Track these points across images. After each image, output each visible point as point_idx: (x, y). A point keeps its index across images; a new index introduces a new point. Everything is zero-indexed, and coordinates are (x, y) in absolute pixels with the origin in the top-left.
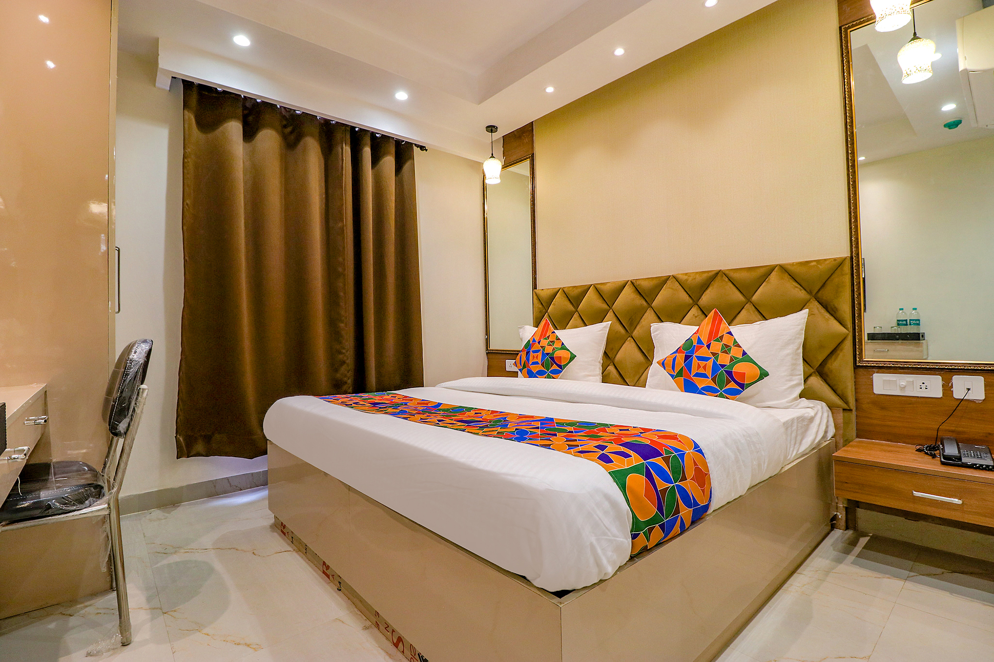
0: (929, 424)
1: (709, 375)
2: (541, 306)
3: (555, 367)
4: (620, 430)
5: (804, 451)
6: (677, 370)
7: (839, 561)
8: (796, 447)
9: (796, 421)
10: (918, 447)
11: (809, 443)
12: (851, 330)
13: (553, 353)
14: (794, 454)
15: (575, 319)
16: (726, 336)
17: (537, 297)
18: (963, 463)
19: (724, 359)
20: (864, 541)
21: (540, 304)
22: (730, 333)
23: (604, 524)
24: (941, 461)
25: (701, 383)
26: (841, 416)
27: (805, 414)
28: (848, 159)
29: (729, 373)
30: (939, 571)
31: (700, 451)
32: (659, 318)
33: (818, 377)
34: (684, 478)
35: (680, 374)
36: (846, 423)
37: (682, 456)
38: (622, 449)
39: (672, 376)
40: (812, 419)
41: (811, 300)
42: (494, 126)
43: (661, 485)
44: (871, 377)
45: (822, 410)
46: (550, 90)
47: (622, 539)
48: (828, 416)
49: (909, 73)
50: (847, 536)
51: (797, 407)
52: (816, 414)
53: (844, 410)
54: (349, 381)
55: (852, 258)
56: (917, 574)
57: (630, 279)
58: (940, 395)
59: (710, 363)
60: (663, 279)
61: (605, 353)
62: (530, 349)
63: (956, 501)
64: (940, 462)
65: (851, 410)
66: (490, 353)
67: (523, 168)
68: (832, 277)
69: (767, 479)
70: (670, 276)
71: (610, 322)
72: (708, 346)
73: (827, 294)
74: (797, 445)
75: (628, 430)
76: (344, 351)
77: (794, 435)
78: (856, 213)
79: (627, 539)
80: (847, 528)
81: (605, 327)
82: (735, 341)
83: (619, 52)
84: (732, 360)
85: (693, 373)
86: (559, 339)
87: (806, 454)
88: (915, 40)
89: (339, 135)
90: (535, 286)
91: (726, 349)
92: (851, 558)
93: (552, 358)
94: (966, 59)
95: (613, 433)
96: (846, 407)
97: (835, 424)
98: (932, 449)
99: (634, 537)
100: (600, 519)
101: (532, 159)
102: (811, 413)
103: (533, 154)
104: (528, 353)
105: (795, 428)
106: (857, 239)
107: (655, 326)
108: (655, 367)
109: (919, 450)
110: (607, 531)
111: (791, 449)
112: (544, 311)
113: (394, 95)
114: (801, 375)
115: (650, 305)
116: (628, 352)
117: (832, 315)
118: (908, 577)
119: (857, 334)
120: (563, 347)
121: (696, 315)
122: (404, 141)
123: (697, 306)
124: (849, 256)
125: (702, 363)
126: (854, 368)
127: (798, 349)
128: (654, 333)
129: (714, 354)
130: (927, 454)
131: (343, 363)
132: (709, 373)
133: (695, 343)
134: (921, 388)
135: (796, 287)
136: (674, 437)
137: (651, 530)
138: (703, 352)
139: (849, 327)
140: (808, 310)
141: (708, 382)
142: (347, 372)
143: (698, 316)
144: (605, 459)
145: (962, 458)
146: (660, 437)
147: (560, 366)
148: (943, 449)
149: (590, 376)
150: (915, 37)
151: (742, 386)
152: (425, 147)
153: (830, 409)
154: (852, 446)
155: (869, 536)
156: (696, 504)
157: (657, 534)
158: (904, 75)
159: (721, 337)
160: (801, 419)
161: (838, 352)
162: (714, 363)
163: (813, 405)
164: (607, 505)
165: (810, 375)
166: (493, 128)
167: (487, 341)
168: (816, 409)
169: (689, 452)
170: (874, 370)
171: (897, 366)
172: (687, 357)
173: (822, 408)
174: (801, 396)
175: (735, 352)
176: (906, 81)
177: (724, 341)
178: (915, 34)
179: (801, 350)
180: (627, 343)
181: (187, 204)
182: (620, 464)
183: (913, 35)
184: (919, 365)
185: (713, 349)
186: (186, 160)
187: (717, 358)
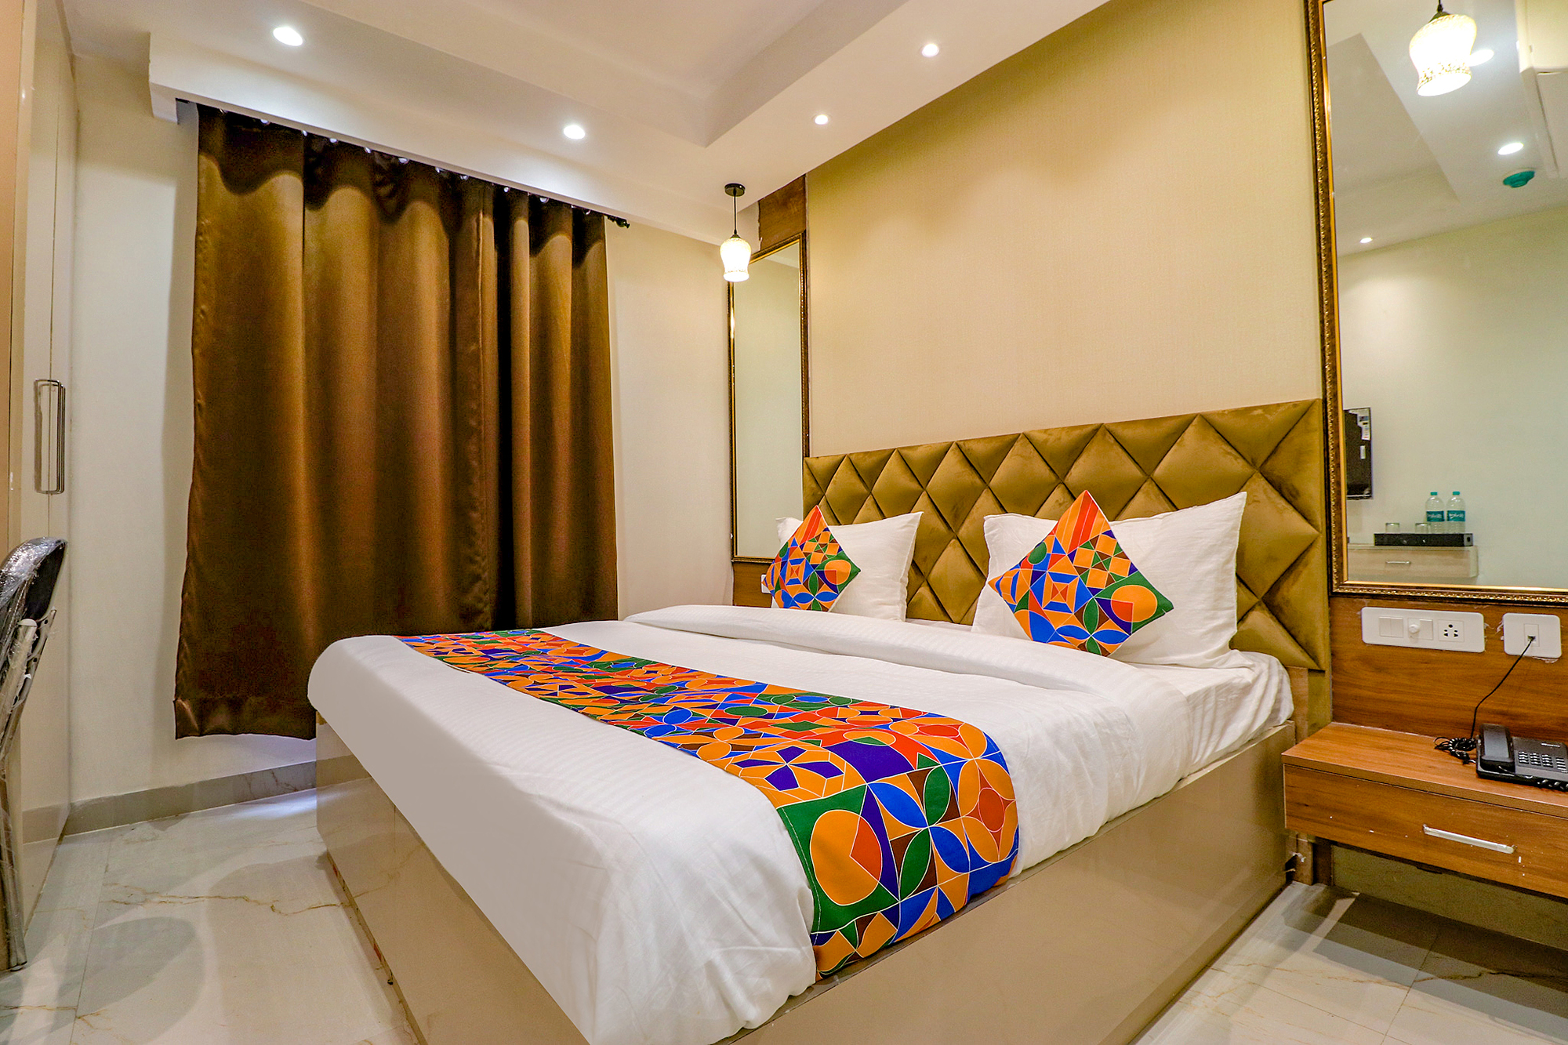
0: (1462, 700)
1: (1072, 606)
2: (814, 485)
3: (825, 589)
4: (863, 713)
5: (1230, 746)
6: (1019, 597)
7: (1292, 945)
8: (1212, 739)
9: (1213, 693)
10: (1440, 741)
11: (1240, 733)
12: (1323, 528)
13: (823, 566)
14: (1208, 754)
15: (868, 505)
16: (1103, 539)
17: (809, 470)
18: (1516, 776)
19: (1097, 579)
20: (1342, 906)
21: (813, 481)
22: (1110, 533)
23: (744, 921)
24: (1478, 771)
25: (1058, 621)
26: (1304, 681)
27: (1235, 678)
28: (1318, 226)
29: (1105, 604)
30: (1475, 969)
31: (1000, 759)
32: (1002, 507)
33: (1266, 612)
34: (953, 813)
35: (1024, 604)
36: (1315, 693)
37: (955, 769)
38: (831, 758)
39: (1012, 607)
40: (1247, 689)
41: (1254, 476)
42: (738, 185)
43: (896, 828)
44: (1359, 613)
45: (1269, 672)
46: (822, 119)
47: (784, 950)
48: (1281, 682)
49: (1429, 75)
50: (1313, 896)
51: (1225, 666)
52: (1256, 680)
53: (1310, 670)
54: (487, 609)
55: (1325, 401)
56: (1432, 976)
57: (955, 440)
58: (1480, 647)
59: (1073, 586)
60: (1007, 439)
61: (914, 564)
62: (787, 558)
63: (1505, 849)
64: (1475, 773)
65: (1322, 672)
66: (737, 563)
67: (789, 256)
68: (1291, 435)
69: (1148, 803)
70: (1020, 434)
71: (921, 513)
72: (1072, 556)
73: (1281, 465)
74: (1215, 738)
75: (876, 713)
76: (478, 558)
77: (1208, 719)
78: (1332, 321)
79: (799, 947)
80: (1315, 880)
81: (911, 522)
82: (1118, 547)
83: (931, 50)
84: (1110, 581)
85: (1045, 603)
86: (834, 541)
87: (1235, 751)
88: (1440, 18)
89: (472, 199)
90: (806, 453)
91: (1102, 561)
92: (1315, 939)
93: (821, 574)
94: (1531, 50)
95: (844, 720)
96: (1313, 666)
97: (1293, 697)
98: (1463, 748)
99: (818, 940)
100: (736, 910)
101: (804, 238)
102: (1247, 676)
103: (805, 231)
104: (784, 564)
105: (1210, 705)
106: (1334, 368)
107: (990, 520)
108: (988, 590)
109: (1441, 748)
110: (750, 935)
111: (1203, 744)
112: (819, 493)
113: (561, 130)
114: (1231, 608)
115: (985, 483)
116: (950, 562)
117: (1290, 502)
118: (1414, 981)
119: (1334, 537)
120: (841, 555)
121: (1061, 502)
122: (588, 210)
123: (1063, 486)
124: (1321, 398)
125: (1061, 586)
126: (1329, 597)
127: (1228, 562)
128: (989, 531)
129: (1081, 570)
130: (1453, 754)
131: (478, 578)
132: (1071, 603)
133: (1050, 551)
134: (1446, 635)
135: (1229, 453)
136: (950, 729)
137: (863, 924)
138: (1063, 566)
139: (1320, 523)
140: (1246, 493)
142: (483, 595)
144: (783, 780)
145: (1517, 767)
146: (926, 730)
147: (834, 587)
148: (1482, 747)
149: (885, 604)
150: (1441, 12)
151: (1127, 627)
152: (625, 221)
153: (1286, 668)
154: (1321, 738)
155: (1352, 896)
156: (977, 861)
157: (881, 929)
158: (1420, 81)
159: (1095, 541)
160: (1224, 689)
161: (1300, 568)
162: (1081, 586)
163: (1251, 663)
164: (756, 879)
165: (1252, 609)
166: (737, 189)
167: (733, 544)
168: (1257, 670)
169: (974, 759)
170: (1364, 600)
171: (1403, 594)
172: (1036, 575)
173: (1270, 668)
174: (1233, 644)
175: (1116, 567)
176: (1425, 90)
177: (1100, 547)
178: (1440, 8)
179: (1233, 565)
180: (949, 548)
181: (203, 312)
182: (810, 788)
183: (1436, 8)
184: (1442, 593)
185: (1079, 561)
186: (201, 238)
187: (1085, 578)
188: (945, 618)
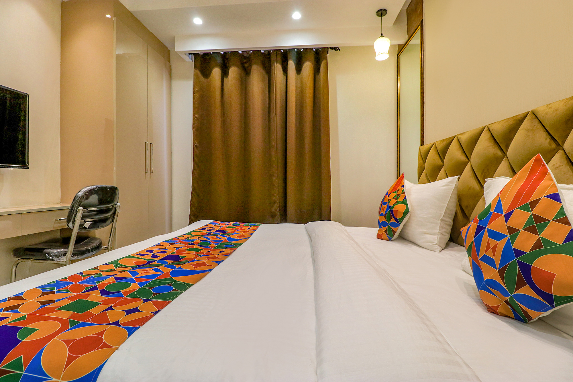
1: (498, 263)
2: (422, 162)
3: (393, 220)
6: (467, 245)
13: (394, 207)
15: (442, 172)
16: (545, 202)
17: (420, 154)
21: (421, 159)
22: (556, 197)
29: (526, 269)
35: (470, 251)
54: (278, 214)
57: (488, 124)
59: (502, 244)
60: (520, 117)
62: (383, 201)
67: (416, 38)
70: (528, 113)
72: (507, 216)
76: (275, 195)
82: (562, 212)
84: (538, 245)
85: (481, 255)
86: (404, 193)
90: (422, 143)
91: (536, 224)
93: (393, 211)
101: (422, 24)
104: (382, 204)
107: (489, 181)
112: (424, 166)
113: (291, 16)
115: (504, 153)
120: (404, 201)
125: (493, 242)
129: (513, 231)
131: (275, 202)
133: (492, 210)
138: (499, 225)
141: (494, 274)
142: (276, 208)
143: (560, 166)
147: (396, 220)
151: (551, 298)
152: (339, 48)
159: (534, 204)
162: (508, 246)
166: (383, 12)
172: (479, 230)
175: (551, 232)
177: (537, 210)
181: (196, 117)
185: (513, 222)
186: (195, 95)
187: (513, 238)
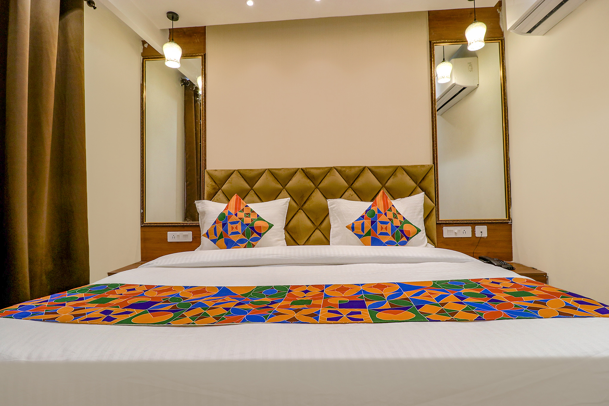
1: (390, 233)
2: (214, 184)
3: (255, 235)
6: (366, 231)
12: (435, 204)
13: (253, 224)
17: (210, 176)
21: (213, 181)
22: (393, 206)
25: (384, 239)
29: (402, 231)
32: (324, 196)
35: (368, 234)
39: (360, 237)
41: (420, 189)
42: (175, 15)
44: (442, 229)
49: (443, 77)
58: (470, 236)
59: (389, 225)
60: (328, 169)
62: (227, 220)
68: (428, 175)
70: (333, 167)
71: (290, 198)
72: (386, 214)
73: (424, 184)
81: (285, 202)
84: (400, 223)
86: (253, 212)
93: (252, 228)
101: (204, 57)
103: (205, 54)
104: (224, 224)
107: (329, 201)
112: (218, 188)
117: (429, 197)
119: (437, 206)
120: (259, 218)
123: (351, 188)
124: (433, 165)
125: (384, 226)
128: (330, 206)
129: (390, 219)
132: (389, 232)
133: (376, 213)
134: (463, 233)
135: (410, 179)
139: (434, 202)
141: (390, 238)
150: (444, 60)
151: (408, 239)
159: (390, 209)
161: (431, 216)
162: (392, 225)
167: (143, 216)
170: (443, 225)
171: (453, 222)
172: (373, 222)
175: (400, 218)
177: (392, 211)
178: (444, 59)
180: (298, 213)
183: (443, 59)
184: (463, 221)
187: (392, 222)
188: (296, 244)
